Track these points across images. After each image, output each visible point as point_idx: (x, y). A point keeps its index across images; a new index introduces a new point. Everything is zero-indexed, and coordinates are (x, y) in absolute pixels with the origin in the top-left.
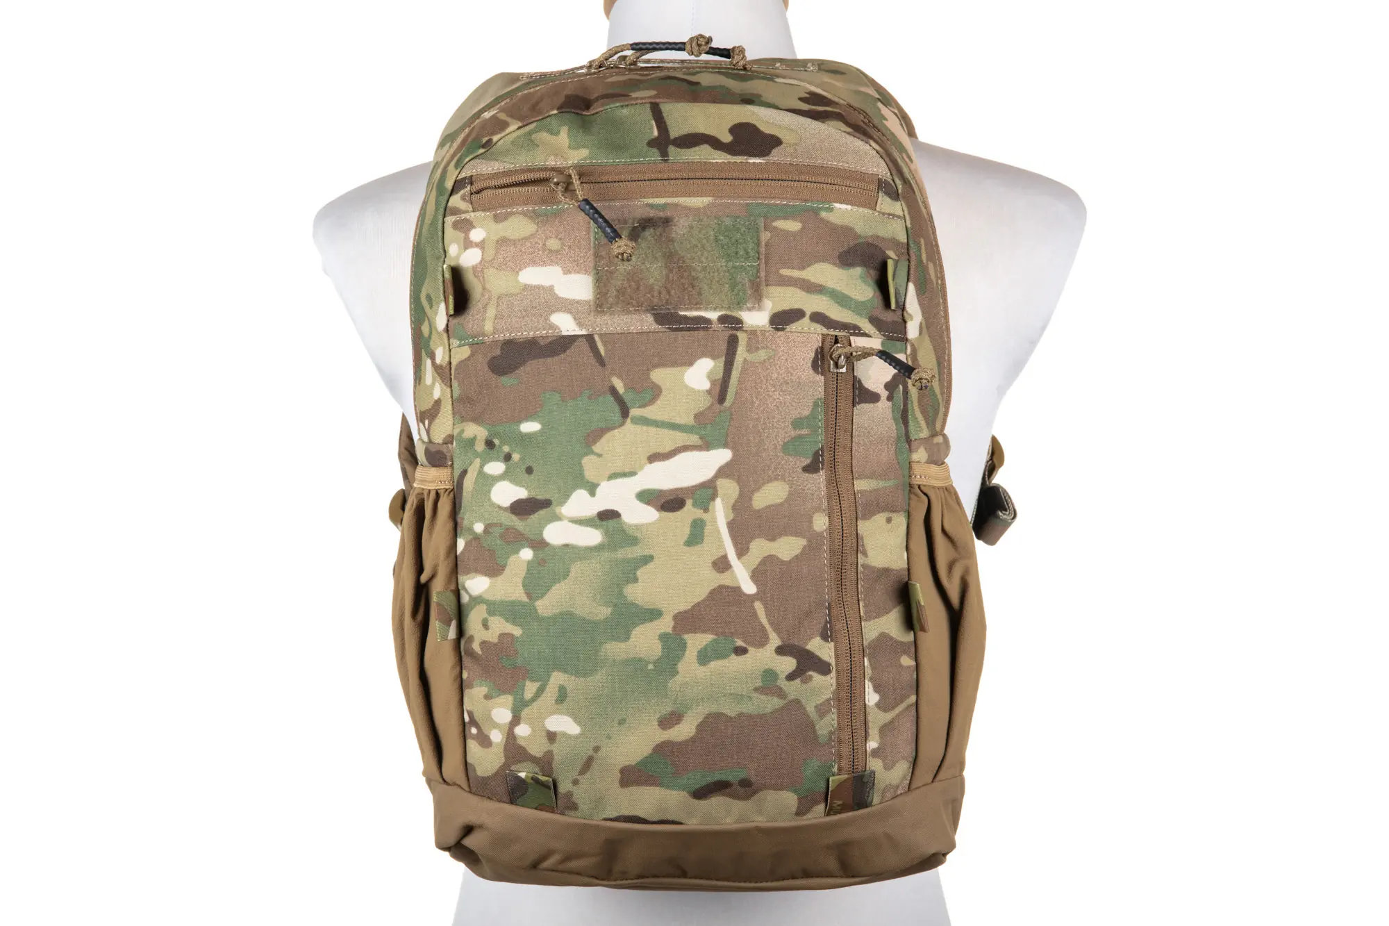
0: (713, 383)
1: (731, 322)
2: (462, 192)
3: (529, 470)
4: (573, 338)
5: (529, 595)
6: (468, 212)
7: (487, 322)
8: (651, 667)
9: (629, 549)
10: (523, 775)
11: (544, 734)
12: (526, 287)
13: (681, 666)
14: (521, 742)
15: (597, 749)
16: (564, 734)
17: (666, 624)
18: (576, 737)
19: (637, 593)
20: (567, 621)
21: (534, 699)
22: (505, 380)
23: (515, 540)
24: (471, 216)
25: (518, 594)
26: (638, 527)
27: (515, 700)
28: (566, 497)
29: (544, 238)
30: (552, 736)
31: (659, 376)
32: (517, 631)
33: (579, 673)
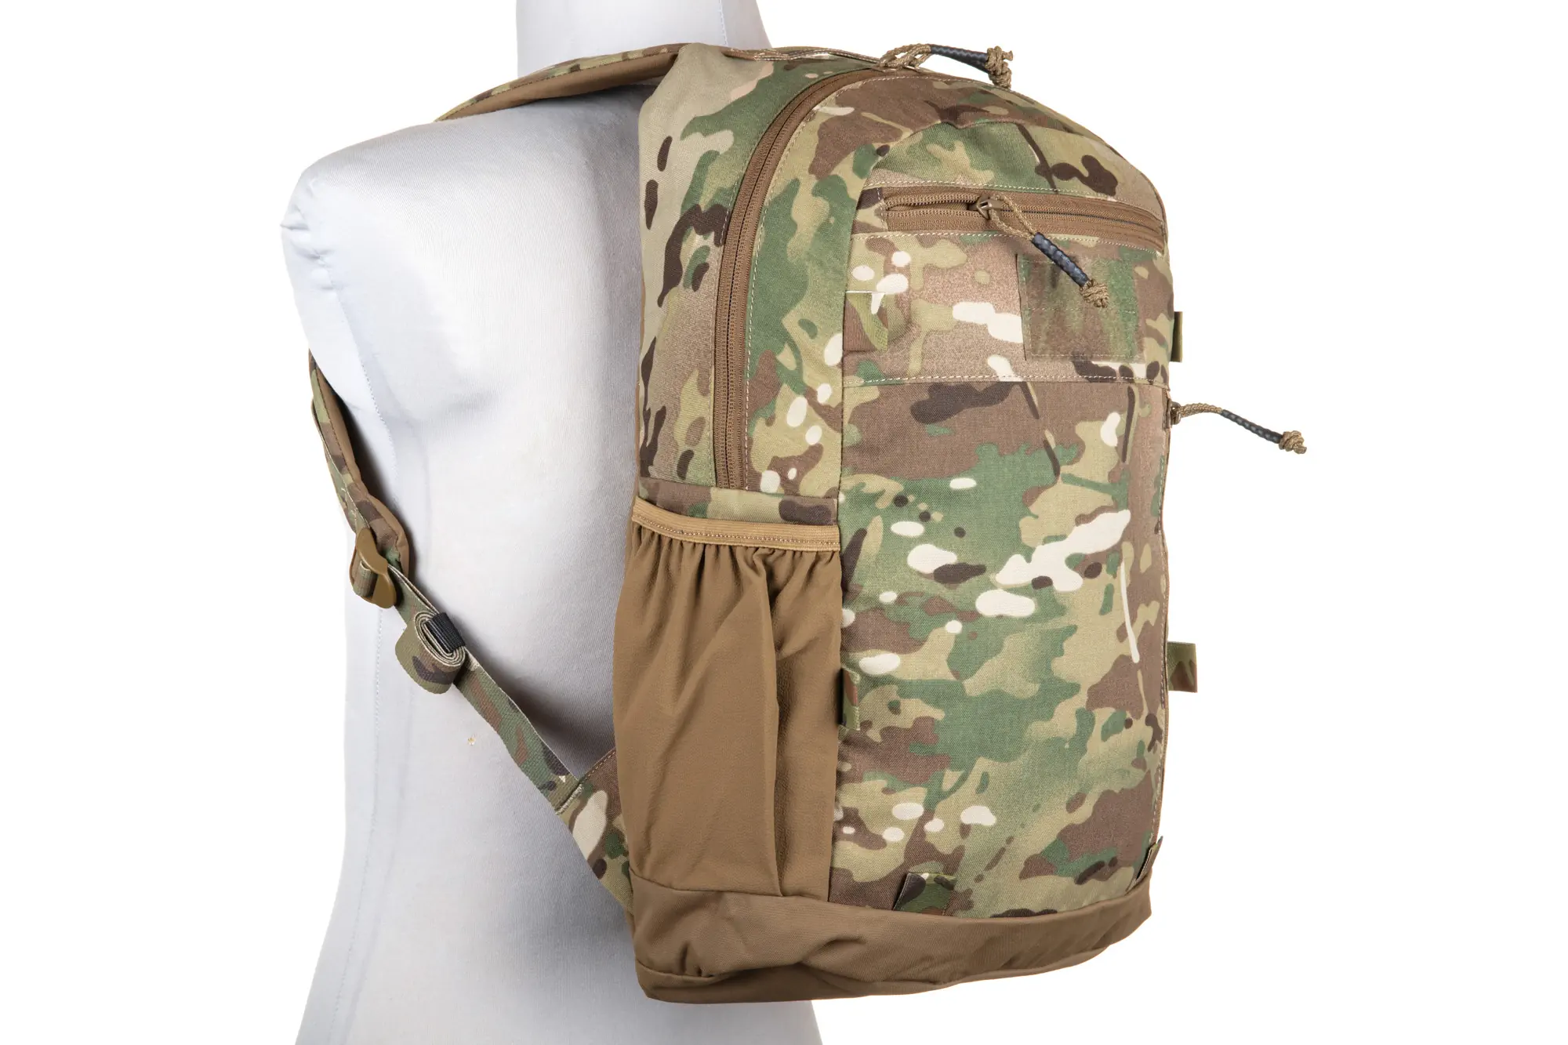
0: (1119, 438)
1: (1127, 372)
2: (876, 206)
3: (960, 533)
4: (1008, 386)
5: (956, 673)
6: (880, 230)
7: (912, 360)
8: (1067, 746)
9: (1057, 619)
10: (925, 876)
11: (957, 828)
12: (959, 324)
13: (1089, 745)
14: (929, 839)
15: (1010, 840)
16: (979, 827)
17: (1080, 700)
18: (992, 828)
19: (1064, 667)
20: (997, 700)
21: (953, 791)
22: (931, 428)
23: (939, 611)
24: (890, 236)
25: (944, 673)
26: (1067, 594)
27: (929, 792)
28: (1002, 562)
29: (973, 269)
30: (965, 830)
31: (1083, 429)
32: (938, 715)
33: (1005, 757)
